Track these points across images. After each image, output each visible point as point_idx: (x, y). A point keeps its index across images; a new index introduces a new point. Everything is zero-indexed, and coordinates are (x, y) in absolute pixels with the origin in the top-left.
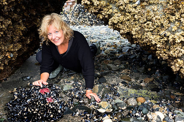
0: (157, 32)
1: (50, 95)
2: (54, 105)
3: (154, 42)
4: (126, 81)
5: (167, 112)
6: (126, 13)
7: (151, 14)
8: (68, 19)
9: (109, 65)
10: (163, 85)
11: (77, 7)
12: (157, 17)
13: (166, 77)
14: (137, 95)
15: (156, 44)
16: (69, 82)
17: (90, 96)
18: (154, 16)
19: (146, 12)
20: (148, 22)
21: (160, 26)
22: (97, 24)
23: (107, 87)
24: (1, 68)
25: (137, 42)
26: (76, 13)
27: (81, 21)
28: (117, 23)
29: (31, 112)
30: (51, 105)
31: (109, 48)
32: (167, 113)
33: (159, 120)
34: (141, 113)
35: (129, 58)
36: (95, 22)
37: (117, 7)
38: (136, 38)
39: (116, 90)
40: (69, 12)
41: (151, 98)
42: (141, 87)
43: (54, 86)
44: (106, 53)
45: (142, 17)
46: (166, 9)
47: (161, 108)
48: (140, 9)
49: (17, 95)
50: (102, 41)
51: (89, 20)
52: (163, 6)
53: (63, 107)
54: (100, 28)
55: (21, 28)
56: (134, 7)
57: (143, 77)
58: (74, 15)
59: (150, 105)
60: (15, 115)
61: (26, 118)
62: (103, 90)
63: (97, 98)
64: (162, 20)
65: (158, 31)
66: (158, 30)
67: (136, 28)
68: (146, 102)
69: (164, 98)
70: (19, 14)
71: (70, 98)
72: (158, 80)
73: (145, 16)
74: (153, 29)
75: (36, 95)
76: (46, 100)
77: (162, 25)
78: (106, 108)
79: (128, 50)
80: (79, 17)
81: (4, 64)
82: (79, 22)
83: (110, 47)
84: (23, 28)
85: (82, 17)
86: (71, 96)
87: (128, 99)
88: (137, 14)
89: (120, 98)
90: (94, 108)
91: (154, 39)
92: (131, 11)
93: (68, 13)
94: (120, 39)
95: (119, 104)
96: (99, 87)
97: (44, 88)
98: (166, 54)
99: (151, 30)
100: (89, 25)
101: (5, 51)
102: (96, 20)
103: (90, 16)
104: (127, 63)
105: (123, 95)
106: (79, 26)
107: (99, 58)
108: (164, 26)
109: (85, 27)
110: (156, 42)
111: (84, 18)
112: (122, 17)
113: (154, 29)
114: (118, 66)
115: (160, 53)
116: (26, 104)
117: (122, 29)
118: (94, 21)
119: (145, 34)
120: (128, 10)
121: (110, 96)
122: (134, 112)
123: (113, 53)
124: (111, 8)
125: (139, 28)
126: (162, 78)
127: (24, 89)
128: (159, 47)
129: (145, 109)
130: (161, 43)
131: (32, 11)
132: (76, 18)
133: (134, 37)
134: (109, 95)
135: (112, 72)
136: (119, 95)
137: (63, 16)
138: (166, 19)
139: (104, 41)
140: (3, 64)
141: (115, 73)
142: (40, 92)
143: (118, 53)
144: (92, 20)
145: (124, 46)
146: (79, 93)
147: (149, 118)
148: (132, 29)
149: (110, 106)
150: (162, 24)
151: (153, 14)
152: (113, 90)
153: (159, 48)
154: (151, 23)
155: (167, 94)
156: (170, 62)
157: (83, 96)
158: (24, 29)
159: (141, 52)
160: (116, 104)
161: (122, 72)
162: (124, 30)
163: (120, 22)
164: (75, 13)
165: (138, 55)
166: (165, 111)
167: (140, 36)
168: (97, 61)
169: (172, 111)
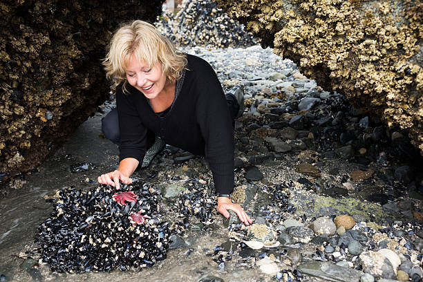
0: (389, 65)
1: (136, 208)
2: (147, 229)
3: (379, 89)
4: (310, 178)
5: (405, 250)
6: (316, 19)
7: (375, 22)
8: (172, 32)
9: (268, 139)
10: (395, 188)
11: (191, 5)
12: (388, 28)
13: (402, 170)
14: (336, 210)
15: (385, 93)
16: (179, 177)
17: (228, 210)
18: (383, 27)
19: (364, 17)
20: (368, 41)
21: (396, 50)
22: (237, 43)
23: (265, 191)
24: (26, 145)
25: (341, 87)
26: (190, 17)
27: (201, 37)
28: (295, 42)
29: (95, 244)
30: (140, 229)
31: (267, 101)
32: (407, 252)
33: (388, 268)
34: (346, 251)
35: (316, 125)
36: (233, 38)
37: (293, 5)
38: (336, 79)
39: (286, 197)
40: (172, 15)
41: (369, 218)
42: (345, 192)
43: (145, 188)
44: (261, 112)
45: (354, 28)
46: (410, 10)
47: (393, 242)
48: (349, 10)
49: (64, 205)
50: (251, 85)
51: (220, 35)
52: (405, 3)
53: (167, 235)
54: (245, 53)
55: (70, 53)
56: (335, 4)
57: (348, 169)
58: (186, 21)
59: (366, 233)
60: (59, 252)
61: (83, 257)
62: (255, 198)
63: (244, 217)
64: (402, 35)
65: (392, 62)
66: (391, 60)
67: (338, 55)
68: (356, 228)
69: (398, 219)
70: (66, 21)
71: (182, 215)
72: (384, 176)
73: (362, 26)
74: (378, 58)
75: (105, 206)
76: (129, 218)
77: (401, 48)
78: (263, 239)
79: (311, 104)
80: (195, 28)
81: (33, 134)
82: (197, 39)
83: (269, 97)
84: (74, 52)
85: (204, 27)
86: (184, 209)
87: (315, 219)
88: (341, 22)
89: (296, 215)
90: (236, 238)
91: (380, 80)
92: (327, 15)
93: (172, 18)
94: (292, 79)
95: (293, 230)
96: (247, 190)
97: (123, 190)
98: (408, 115)
99: (374, 58)
100: (220, 45)
101: (34, 105)
102: (237, 35)
103: (221, 25)
104: (311, 135)
105: (304, 210)
106: (197, 47)
107: (245, 123)
108: (405, 51)
109: (210, 50)
110: (384, 88)
111: (209, 29)
112: (307, 27)
113: (382, 58)
114: (288, 142)
115: (394, 113)
116: (83, 226)
117: (304, 57)
118: (231, 36)
119: (360, 67)
120: (320, 12)
121: (274, 212)
122: (329, 249)
123: (276, 113)
124: (280, 8)
125: (346, 54)
126: (392, 171)
127: (78, 193)
128: (393, 99)
129: (356, 242)
130: (396, 89)
131: (96, 15)
132: (191, 30)
133: (333, 75)
134: (271, 210)
135: (277, 156)
136: (293, 210)
137: (158, 24)
138: (410, 33)
139: (256, 84)
140: (30, 136)
141: (282, 158)
142: (114, 199)
143: (289, 112)
144: (227, 33)
145: (302, 96)
146: (203, 204)
147: (365, 263)
148: (328, 56)
149: (275, 234)
150: (400, 46)
151: (379, 21)
152: (279, 197)
153: (392, 101)
154: (374, 42)
155: (404, 210)
156: (417, 135)
157: (211, 210)
158: (78, 55)
159: (343, 110)
160: (288, 231)
161: (299, 157)
162: (310, 58)
163: (301, 39)
164: (186, 18)
165: (335, 118)
166: (400, 248)
167: (346, 74)
168: (240, 129)
169: (418, 248)
